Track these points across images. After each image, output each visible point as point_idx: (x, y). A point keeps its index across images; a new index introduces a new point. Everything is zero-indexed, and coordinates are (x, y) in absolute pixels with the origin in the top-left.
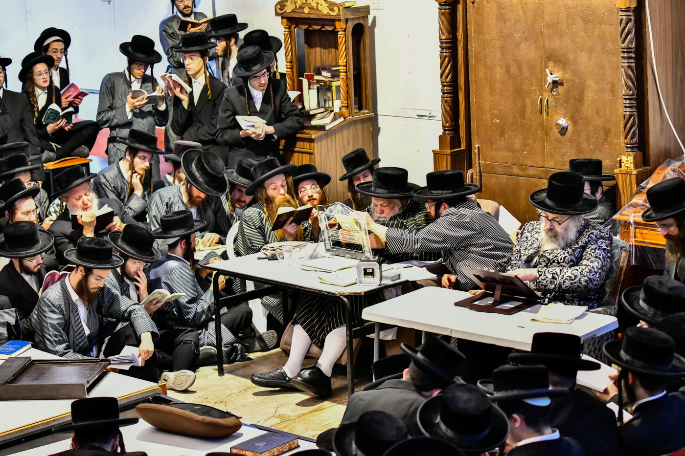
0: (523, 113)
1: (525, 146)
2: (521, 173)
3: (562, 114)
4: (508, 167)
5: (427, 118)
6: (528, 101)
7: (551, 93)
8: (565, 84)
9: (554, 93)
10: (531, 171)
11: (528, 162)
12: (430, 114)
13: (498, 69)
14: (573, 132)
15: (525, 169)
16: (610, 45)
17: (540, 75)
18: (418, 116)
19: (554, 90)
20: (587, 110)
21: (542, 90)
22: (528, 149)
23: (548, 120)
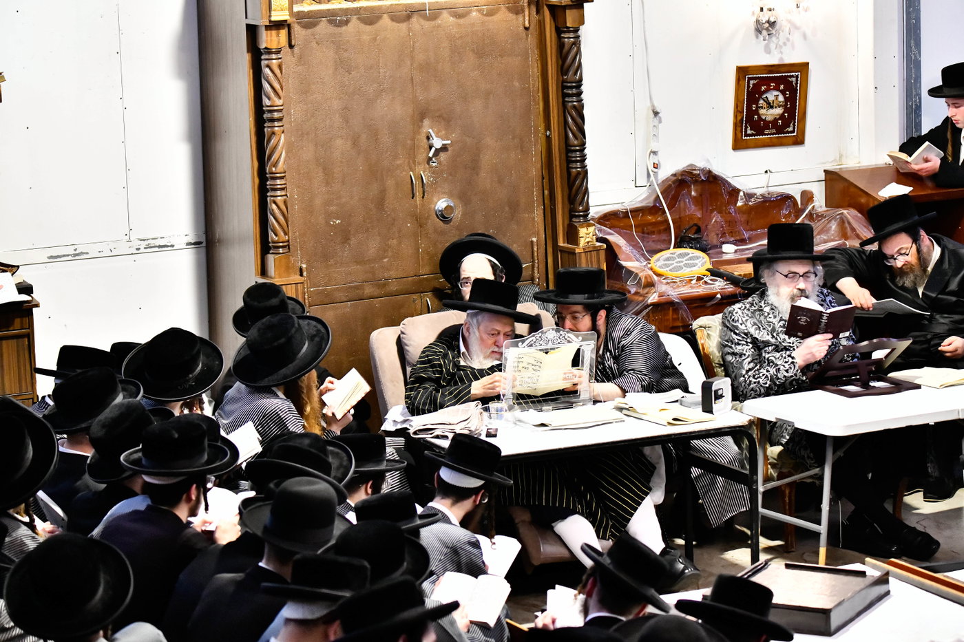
0: (380, 202)
1: (386, 251)
2: (377, 292)
3: (443, 193)
4: (356, 288)
5: (70, 258)
6: (390, 183)
7: (428, 164)
8: (449, 149)
9: (434, 164)
10: (394, 287)
11: (391, 273)
12: (75, 250)
13: (339, 142)
14: (464, 215)
15: (384, 285)
16: (517, 84)
17: (409, 142)
18: (51, 257)
19: (433, 159)
20: (485, 179)
21: (414, 163)
22: (390, 254)
23: (423, 205)
